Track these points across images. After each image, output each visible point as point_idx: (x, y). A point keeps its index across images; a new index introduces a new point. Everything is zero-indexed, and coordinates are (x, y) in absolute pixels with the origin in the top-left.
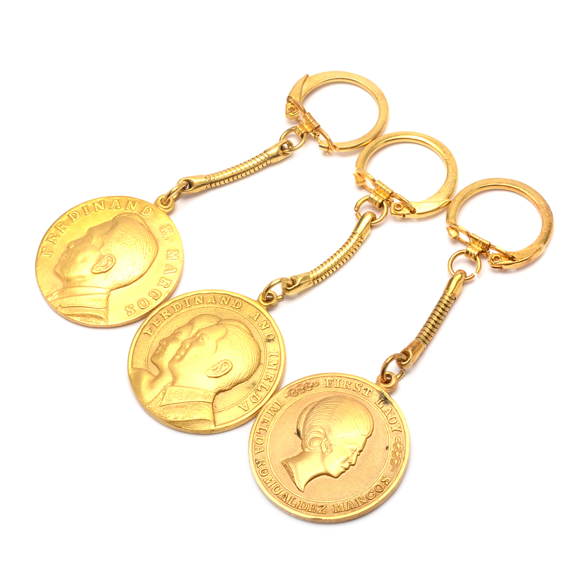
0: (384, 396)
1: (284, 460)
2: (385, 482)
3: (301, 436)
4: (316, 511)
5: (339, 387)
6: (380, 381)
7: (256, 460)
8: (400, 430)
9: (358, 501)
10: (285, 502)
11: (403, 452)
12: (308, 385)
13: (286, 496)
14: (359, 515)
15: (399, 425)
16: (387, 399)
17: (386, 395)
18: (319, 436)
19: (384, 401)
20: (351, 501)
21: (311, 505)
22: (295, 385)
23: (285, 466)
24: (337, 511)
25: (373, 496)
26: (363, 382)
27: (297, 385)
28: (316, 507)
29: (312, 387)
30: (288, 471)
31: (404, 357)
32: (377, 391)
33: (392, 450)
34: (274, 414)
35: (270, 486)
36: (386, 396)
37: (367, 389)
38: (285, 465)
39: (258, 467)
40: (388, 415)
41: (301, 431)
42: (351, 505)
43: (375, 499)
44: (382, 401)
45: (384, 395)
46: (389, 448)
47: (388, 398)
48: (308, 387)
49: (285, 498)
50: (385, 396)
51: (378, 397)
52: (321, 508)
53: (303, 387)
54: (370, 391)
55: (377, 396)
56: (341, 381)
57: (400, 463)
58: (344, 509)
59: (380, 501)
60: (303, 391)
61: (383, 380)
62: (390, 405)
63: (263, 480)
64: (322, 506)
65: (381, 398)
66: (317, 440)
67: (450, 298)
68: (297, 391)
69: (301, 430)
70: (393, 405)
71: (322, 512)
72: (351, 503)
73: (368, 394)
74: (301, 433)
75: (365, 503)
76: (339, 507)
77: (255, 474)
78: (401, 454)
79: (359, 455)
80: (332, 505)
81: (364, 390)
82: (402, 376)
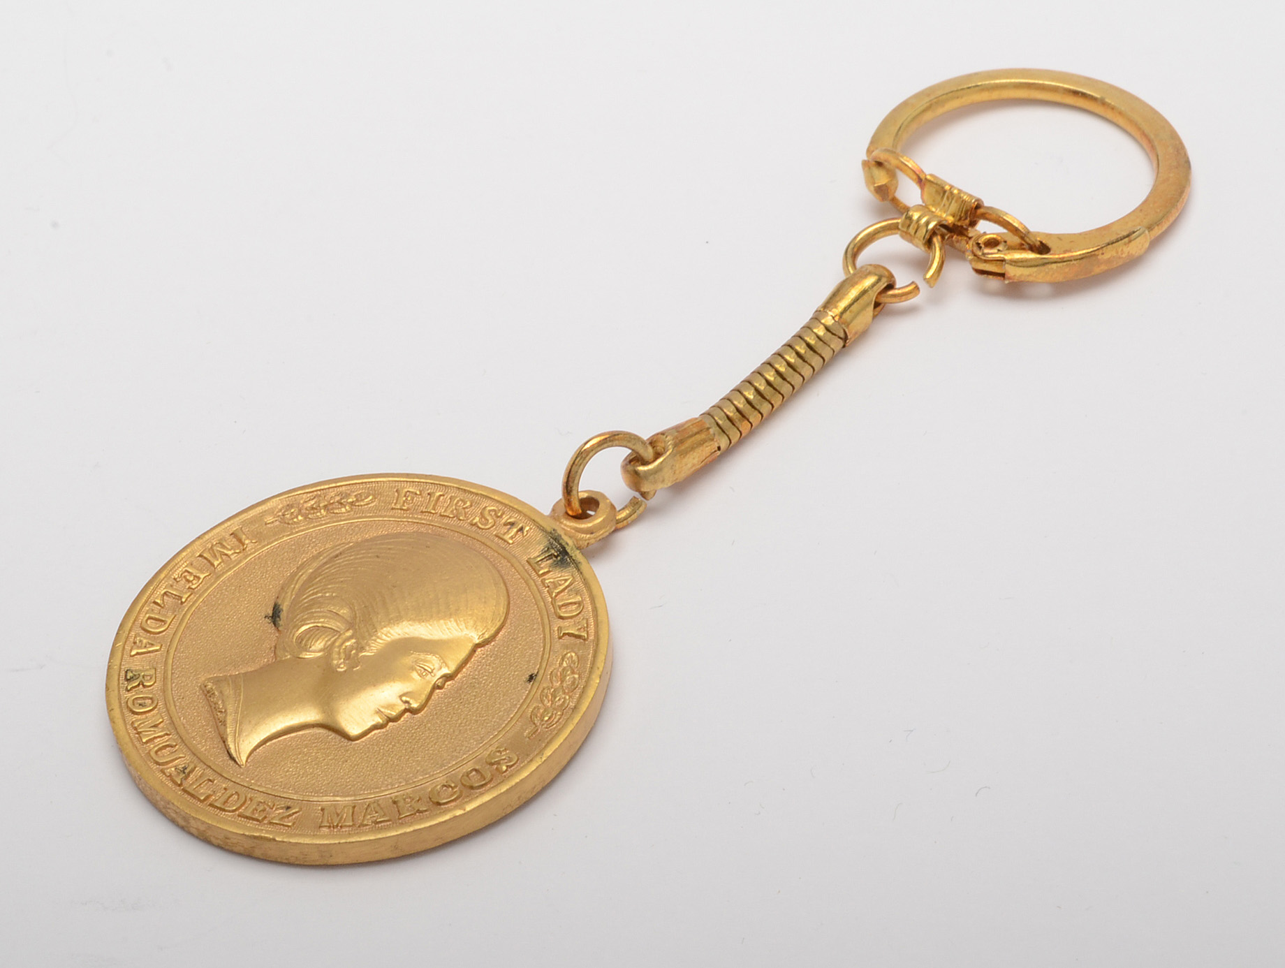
0: (560, 544)
1: (209, 679)
2: (498, 763)
3: (281, 623)
4: (265, 817)
5: (433, 512)
6: (562, 509)
7: (126, 672)
8: (584, 634)
9: (401, 804)
10: (180, 785)
11: (578, 692)
12: (341, 499)
13: (187, 771)
14: (396, 848)
15: (585, 621)
16: (567, 553)
17: (567, 544)
18: (333, 624)
19: (556, 557)
20: (380, 802)
21: (255, 801)
22: (304, 496)
23: (208, 694)
24: (328, 821)
25: (452, 795)
26: (506, 505)
27: (309, 495)
28: (268, 809)
29: (352, 503)
30: (213, 706)
31: (648, 453)
32: (543, 530)
33: (545, 685)
34: (220, 560)
35: (147, 742)
36: (566, 546)
37: (512, 524)
38: (208, 692)
39: (129, 688)
40: (558, 593)
41: (284, 609)
42: (376, 812)
43: (453, 804)
44: (550, 556)
45: (561, 541)
46: (539, 678)
47: (569, 551)
48: (341, 504)
49: (183, 775)
50: (563, 544)
51: (542, 547)
52: (283, 813)
53: (326, 503)
54: (521, 529)
55: (539, 543)
56: (442, 498)
57: (559, 719)
58: (353, 821)
59: (468, 812)
60: (322, 511)
61: (572, 510)
62: (572, 569)
63: (133, 723)
64: (288, 808)
65: (548, 549)
66: (324, 634)
67: (827, 329)
68: (303, 511)
69: (285, 607)
70: (579, 570)
71: (281, 823)
72: (378, 809)
73: (512, 538)
74: (283, 615)
75: (422, 812)
76: (338, 815)
77: (116, 705)
78: (570, 697)
79: (439, 688)
80: (320, 808)
81: (505, 524)
82: (634, 517)
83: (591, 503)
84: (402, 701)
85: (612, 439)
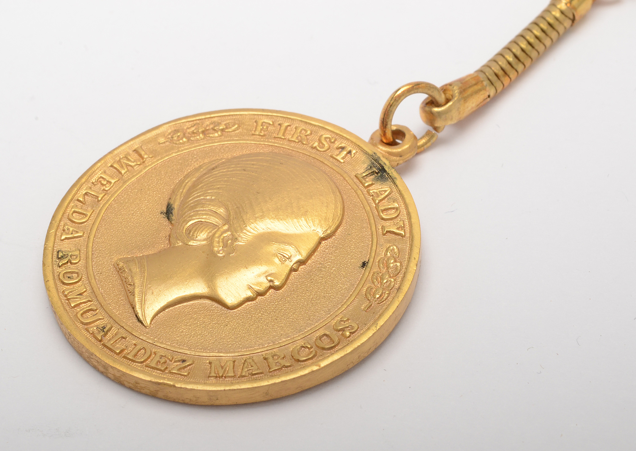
0: (380, 164)
1: (120, 260)
2: (343, 330)
3: (173, 218)
4: (166, 368)
5: (283, 137)
6: (377, 138)
7: (58, 252)
8: (402, 232)
9: (271, 360)
10: (100, 341)
11: (401, 275)
12: (215, 127)
13: (105, 330)
14: (267, 394)
15: (402, 222)
16: (385, 171)
17: (385, 164)
18: (213, 220)
19: (377, 173)
20: (254, 358)
21: (158, 355)
22: (187, 124)
23: (120, 271)
24: (215, 373)
25: (309, 355)
26: (337, 134)
27: (190, 123)
28: (168, 361)
29: (222, 130)
30: (124, 280)
31: (441, 98)
32: (366, 153)
33: (375, 270)
34: (126, 170)
35: (75, 306)
36: (384, 166)
37: (343, 148)
38: (120, 269)
39: (60, 264)
40: (381, 201)
41: (175, 207)
42: (252, 366)
43: (311, 361)
44: (373, 173)
45: (380, 162)
46: (370, 264)
47: (386, 169)
48: (215, 130)
49: (102, 333)
50: (382, 164)
51: (366, 166)
52: (180, 364)
53: (203, 129)
54: (350, 152)
55: (364, 163)
56: (289, 128)
57: (388, 297)
58: (234, 372)
59: (323, 368)
60: (201, 135)
61: (386, 138)
62: (389, 182)
63: (63, 292)
64: (184, 361)
65: (371, 167)
66: (206, 227)
67: (562, 12)
68: (187, 135)
69: (176, 206)
70: (395, 183)
71: (179, 373)
72: (253, 364)
73: (343, 158)
74: (175, 212)
75: (287, 367)
76: (222, 367)
77: (50, 278)
78: (395, 280)
79: (295, 270)
80: (208, 361)
81: (338, 148)
82: (428, 144)
83: (399, 134)
84: (268, 280)
85: (416, 87)
